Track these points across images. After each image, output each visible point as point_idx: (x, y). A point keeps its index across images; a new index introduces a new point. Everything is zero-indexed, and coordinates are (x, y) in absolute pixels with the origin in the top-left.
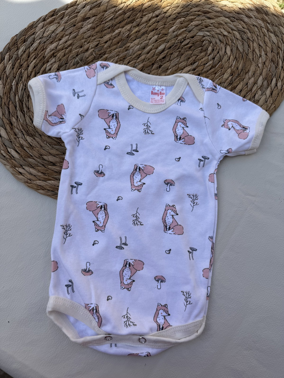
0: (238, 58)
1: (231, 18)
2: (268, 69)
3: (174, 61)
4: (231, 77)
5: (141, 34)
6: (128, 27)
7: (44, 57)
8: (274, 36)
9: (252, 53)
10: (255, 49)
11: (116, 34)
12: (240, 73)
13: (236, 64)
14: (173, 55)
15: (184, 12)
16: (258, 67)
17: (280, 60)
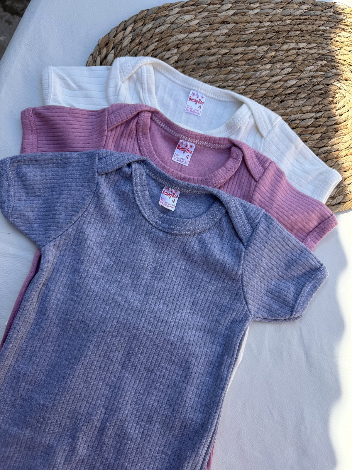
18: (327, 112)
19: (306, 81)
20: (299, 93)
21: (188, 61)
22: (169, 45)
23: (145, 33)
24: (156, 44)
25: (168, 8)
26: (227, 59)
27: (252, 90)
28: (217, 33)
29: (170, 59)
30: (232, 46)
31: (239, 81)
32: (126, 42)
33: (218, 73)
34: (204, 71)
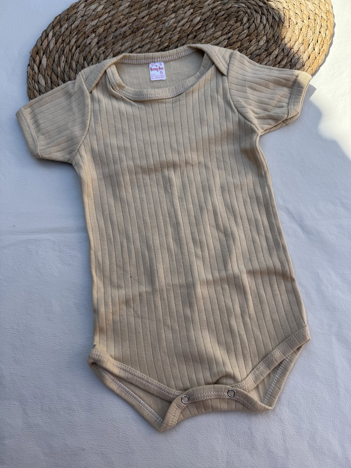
3: (209, 31)
4: (267, 44)
5: (177, 9)
7: (85, 33)
11: (153, 10)
14: (208, 26)
18: (236, 30)
19: (209, 13)
20: (207, 25)
21: (107, 39)
22: (87, 33)
23: (64, 32)
24: (76, 36)
25: (74, 7)
26: (138, 24)
27: (167, 39)
28: (122, 8)
29: (92, 43)
30: (137, 13)
31: (153, 36)
32: (52, 46)
33: (134, 38)
34: (123, 40)
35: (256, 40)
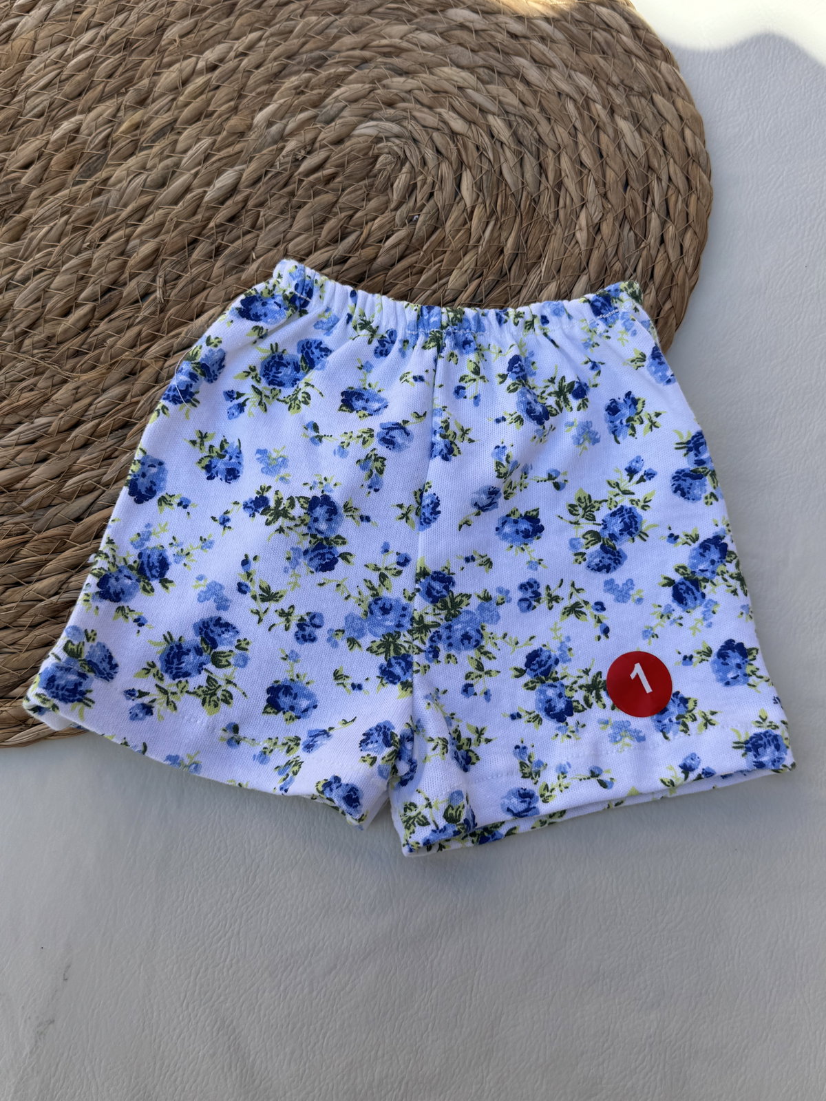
0: (502, 212)
1: (481, 71)
2: (611, 251)
3: (270, 230)
4: (477, 281)
5: (151, 134)
6: (106, 108)
8: (633, 129)
9: (555, 193)
10: (566, 179)
11: (63, 137)
12: (510, 270)
13: (496, 234)
14: (266, 209)
15: (311, 51)
16: (573, 243)
17: (654, 215)
35: (438, 270)
